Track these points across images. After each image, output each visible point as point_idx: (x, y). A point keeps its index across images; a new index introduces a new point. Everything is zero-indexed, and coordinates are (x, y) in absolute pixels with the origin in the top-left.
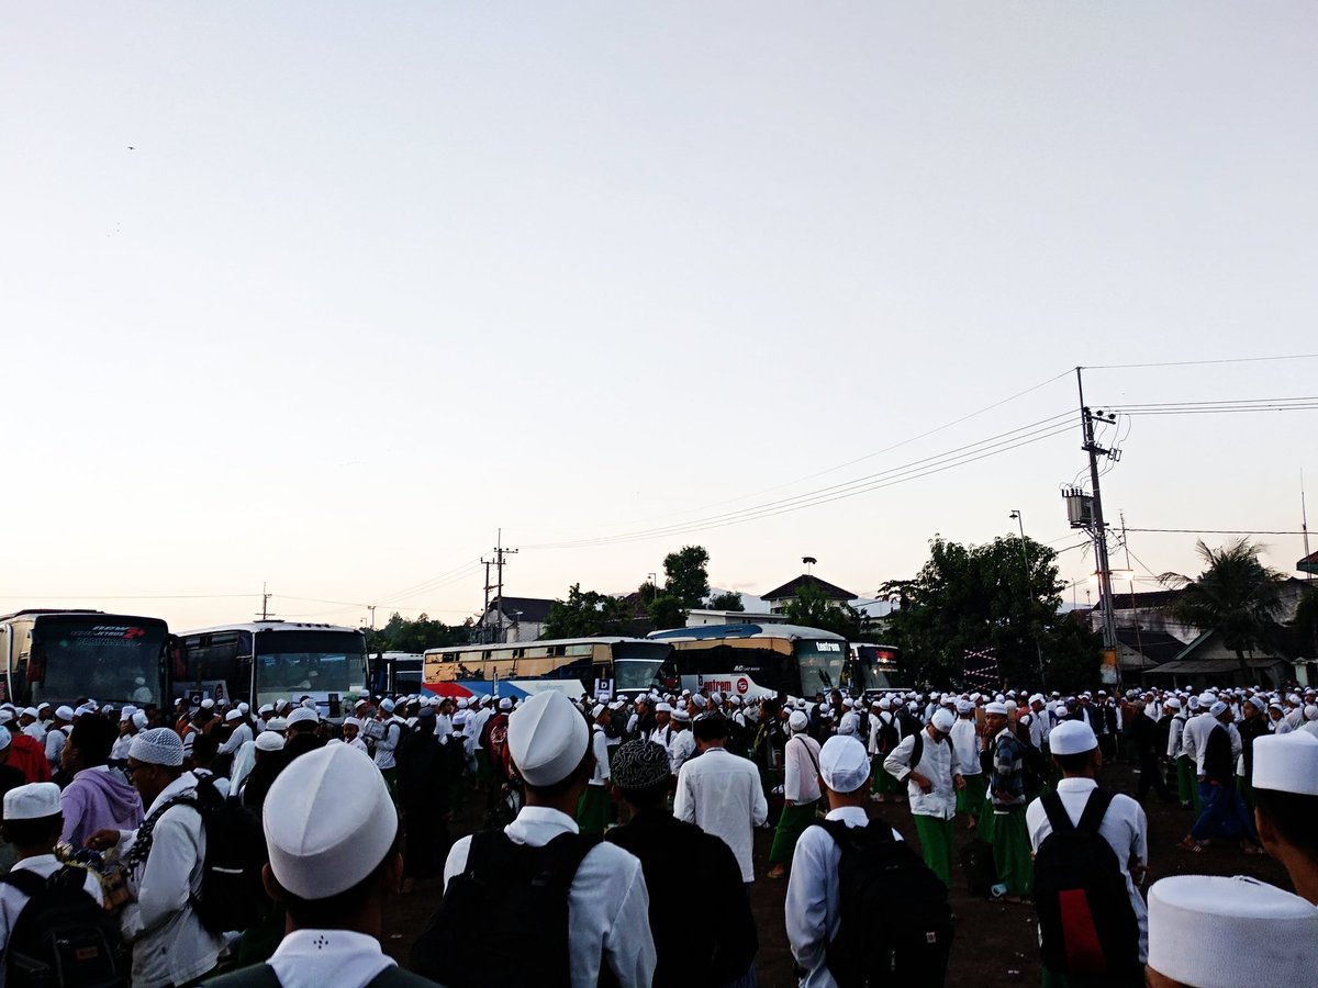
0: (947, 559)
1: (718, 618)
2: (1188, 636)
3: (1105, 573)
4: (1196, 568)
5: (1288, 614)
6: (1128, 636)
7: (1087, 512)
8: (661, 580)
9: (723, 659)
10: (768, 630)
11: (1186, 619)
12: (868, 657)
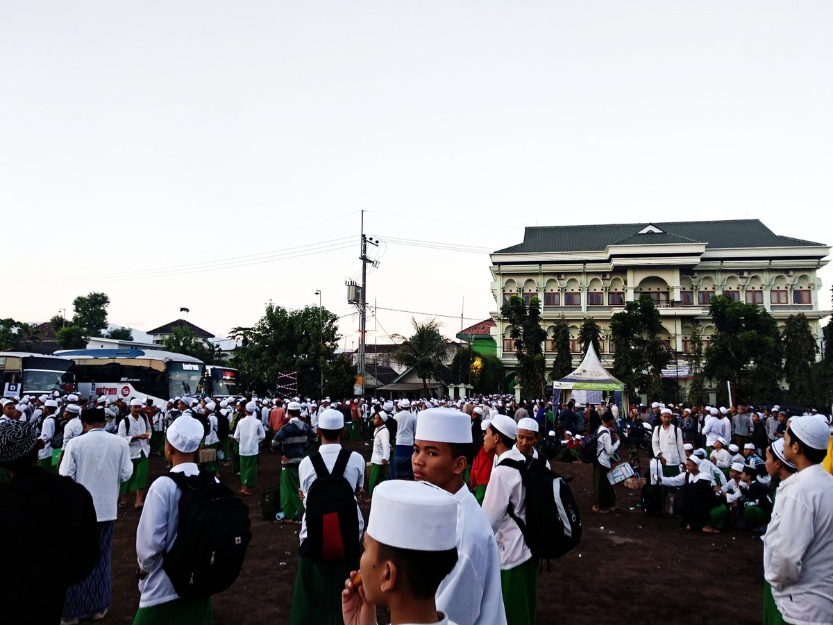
0: (276, 317)
1: (114, 344)
2: (400, 369)
3: (363, 331)
4: (410, 333)
5: (448, 362)
6: (371, 368)
7: (358, 296)
8: (70, 315)
9: (113, 373)
10: (149, 354)
11: (402, 360)
12: (216, 375)
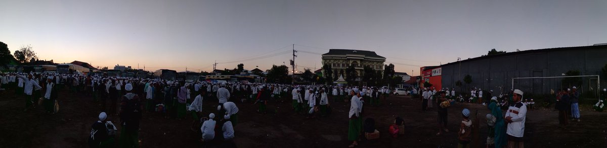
0: (275, 67)
1: (245, 73)
2: (302, 79)
3: (294, 71)
4: (304, 71)
5: (312, 78)
6: (296, 79)
7: (292, 63)
8: (237, 68)
9: (245, 79)
10: (251, 75)
11: (302, 77)
12: (263, 79)
